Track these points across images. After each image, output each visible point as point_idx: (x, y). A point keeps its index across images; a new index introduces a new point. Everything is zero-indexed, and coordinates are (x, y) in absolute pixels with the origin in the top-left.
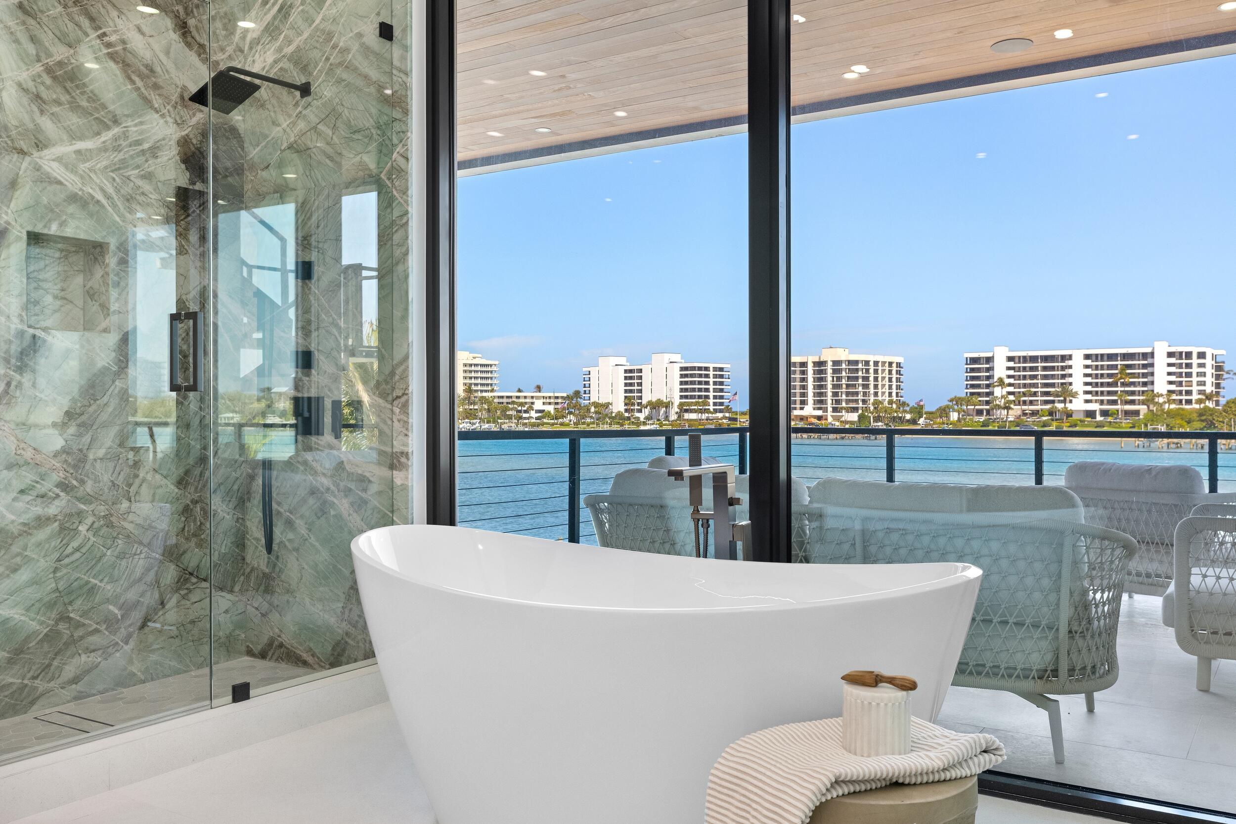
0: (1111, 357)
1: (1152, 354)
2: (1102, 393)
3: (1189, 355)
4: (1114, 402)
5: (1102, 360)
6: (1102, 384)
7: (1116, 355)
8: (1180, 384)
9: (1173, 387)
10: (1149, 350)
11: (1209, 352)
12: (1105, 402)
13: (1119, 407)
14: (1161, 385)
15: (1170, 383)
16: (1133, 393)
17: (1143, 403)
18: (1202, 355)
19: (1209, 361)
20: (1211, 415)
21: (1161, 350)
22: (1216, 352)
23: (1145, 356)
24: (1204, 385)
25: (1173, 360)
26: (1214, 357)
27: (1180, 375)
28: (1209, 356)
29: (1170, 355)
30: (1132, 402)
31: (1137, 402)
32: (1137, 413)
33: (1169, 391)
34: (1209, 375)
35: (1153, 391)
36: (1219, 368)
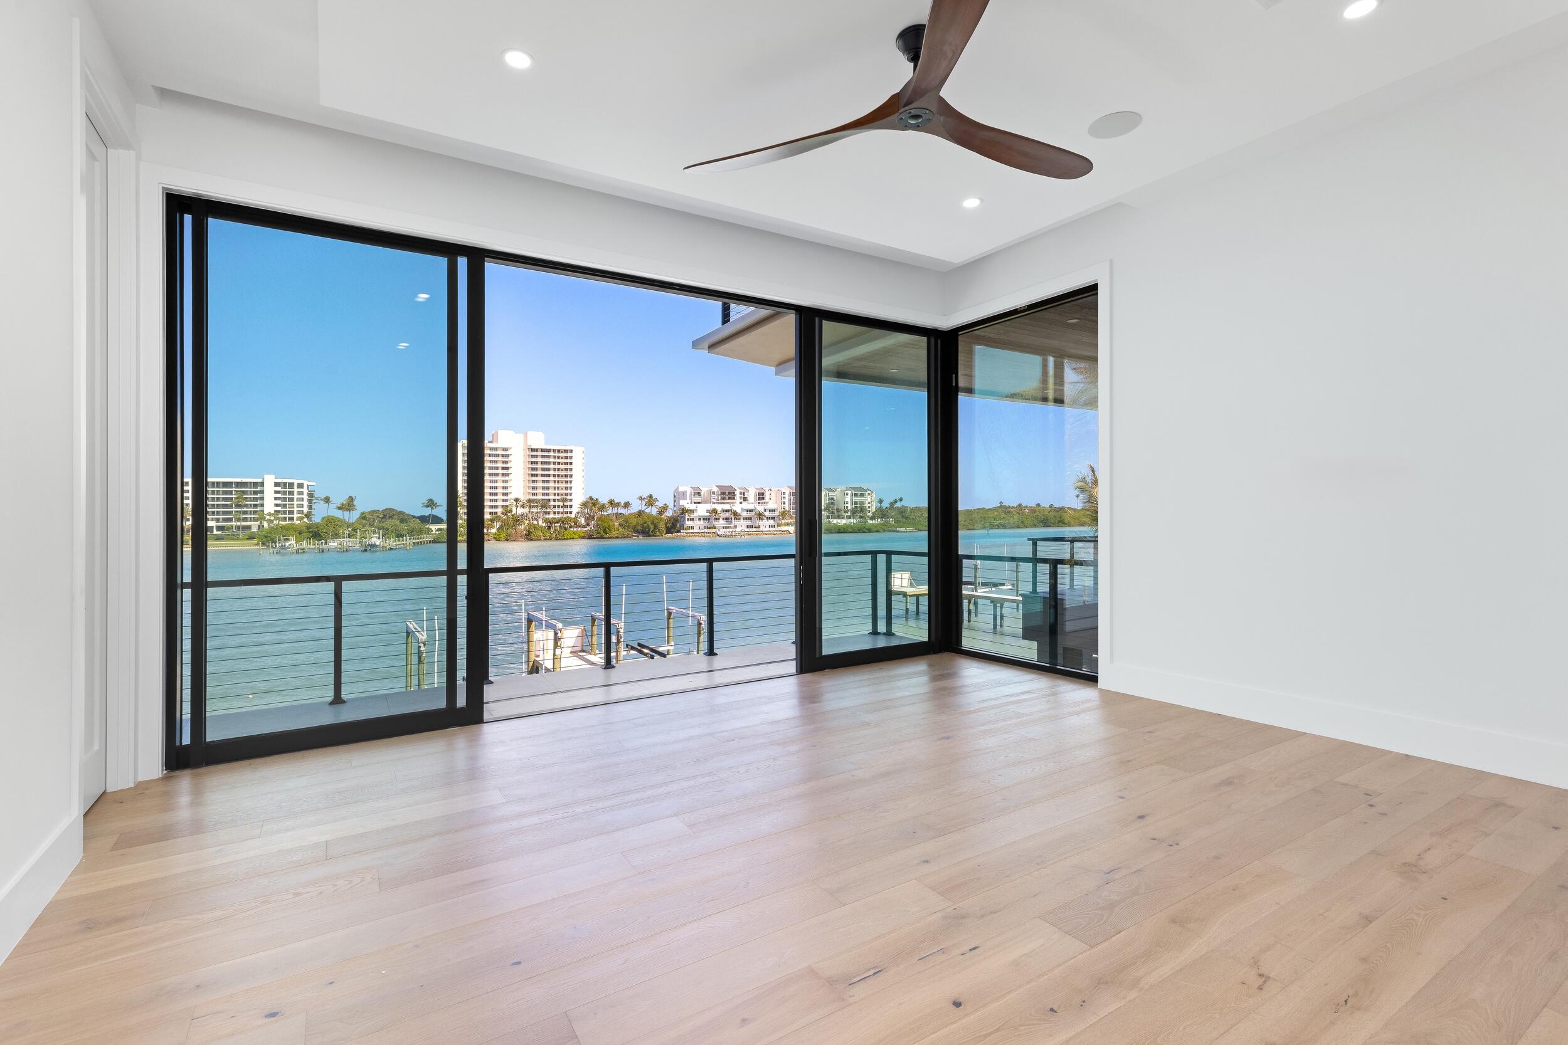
0: (225, 485)
1: (262, 484)
2: (218, 513)
3: (291, 485)
4: (230, 520)
5: (218, 487)
6: (218, 506)
7: (231, 483)
8: (285, 506)
9: (279, 509)
10: (260, 480)
11: (306, 483)
12: (221, 520)
13: (234, 524)
14: (269, 506)
15: (277, 505)
16: (245, 513)
17: (255, 520)
18: (300, 486)
19: (305, 490)
20: (317, 528)
21: (269, 481)
22: (310, 484)
23: (255, 485)
24: (303, 507)
25: (279, 489)
26: (308, 486)
27: (285, 500)
28: (305, 486)
29: (277, 484)
30: (245, 520)
31: (249, 519)
32: (249, 527)
33: (275, 511)
34: (305, 500)
35: (263, 511)
36: (311, 495)
